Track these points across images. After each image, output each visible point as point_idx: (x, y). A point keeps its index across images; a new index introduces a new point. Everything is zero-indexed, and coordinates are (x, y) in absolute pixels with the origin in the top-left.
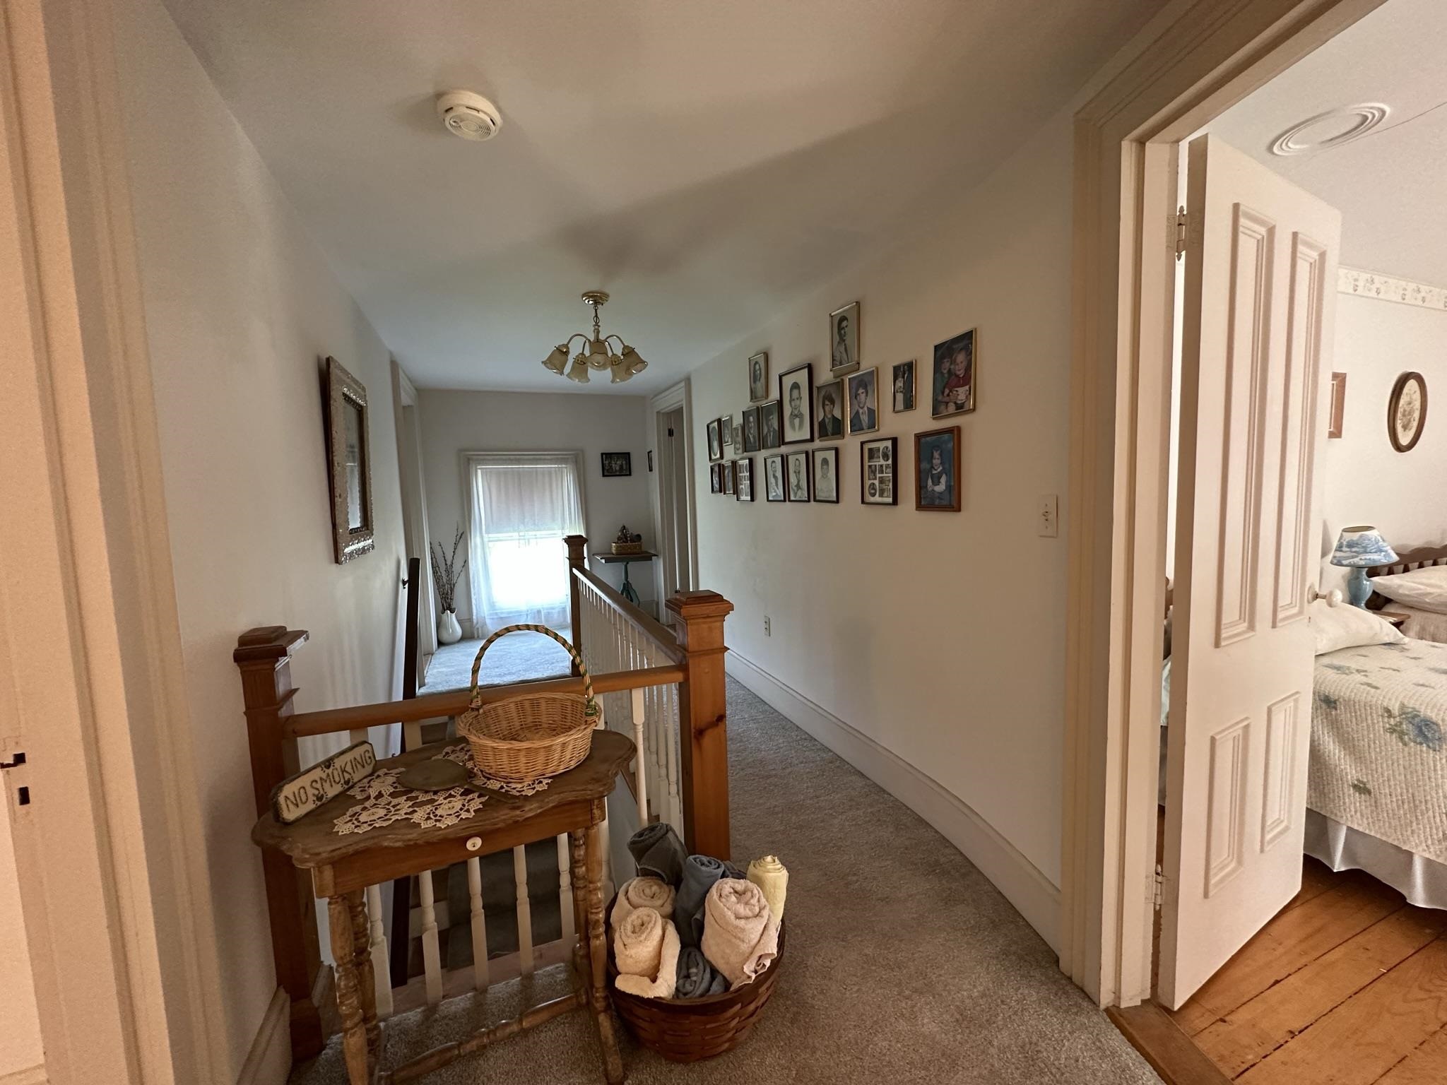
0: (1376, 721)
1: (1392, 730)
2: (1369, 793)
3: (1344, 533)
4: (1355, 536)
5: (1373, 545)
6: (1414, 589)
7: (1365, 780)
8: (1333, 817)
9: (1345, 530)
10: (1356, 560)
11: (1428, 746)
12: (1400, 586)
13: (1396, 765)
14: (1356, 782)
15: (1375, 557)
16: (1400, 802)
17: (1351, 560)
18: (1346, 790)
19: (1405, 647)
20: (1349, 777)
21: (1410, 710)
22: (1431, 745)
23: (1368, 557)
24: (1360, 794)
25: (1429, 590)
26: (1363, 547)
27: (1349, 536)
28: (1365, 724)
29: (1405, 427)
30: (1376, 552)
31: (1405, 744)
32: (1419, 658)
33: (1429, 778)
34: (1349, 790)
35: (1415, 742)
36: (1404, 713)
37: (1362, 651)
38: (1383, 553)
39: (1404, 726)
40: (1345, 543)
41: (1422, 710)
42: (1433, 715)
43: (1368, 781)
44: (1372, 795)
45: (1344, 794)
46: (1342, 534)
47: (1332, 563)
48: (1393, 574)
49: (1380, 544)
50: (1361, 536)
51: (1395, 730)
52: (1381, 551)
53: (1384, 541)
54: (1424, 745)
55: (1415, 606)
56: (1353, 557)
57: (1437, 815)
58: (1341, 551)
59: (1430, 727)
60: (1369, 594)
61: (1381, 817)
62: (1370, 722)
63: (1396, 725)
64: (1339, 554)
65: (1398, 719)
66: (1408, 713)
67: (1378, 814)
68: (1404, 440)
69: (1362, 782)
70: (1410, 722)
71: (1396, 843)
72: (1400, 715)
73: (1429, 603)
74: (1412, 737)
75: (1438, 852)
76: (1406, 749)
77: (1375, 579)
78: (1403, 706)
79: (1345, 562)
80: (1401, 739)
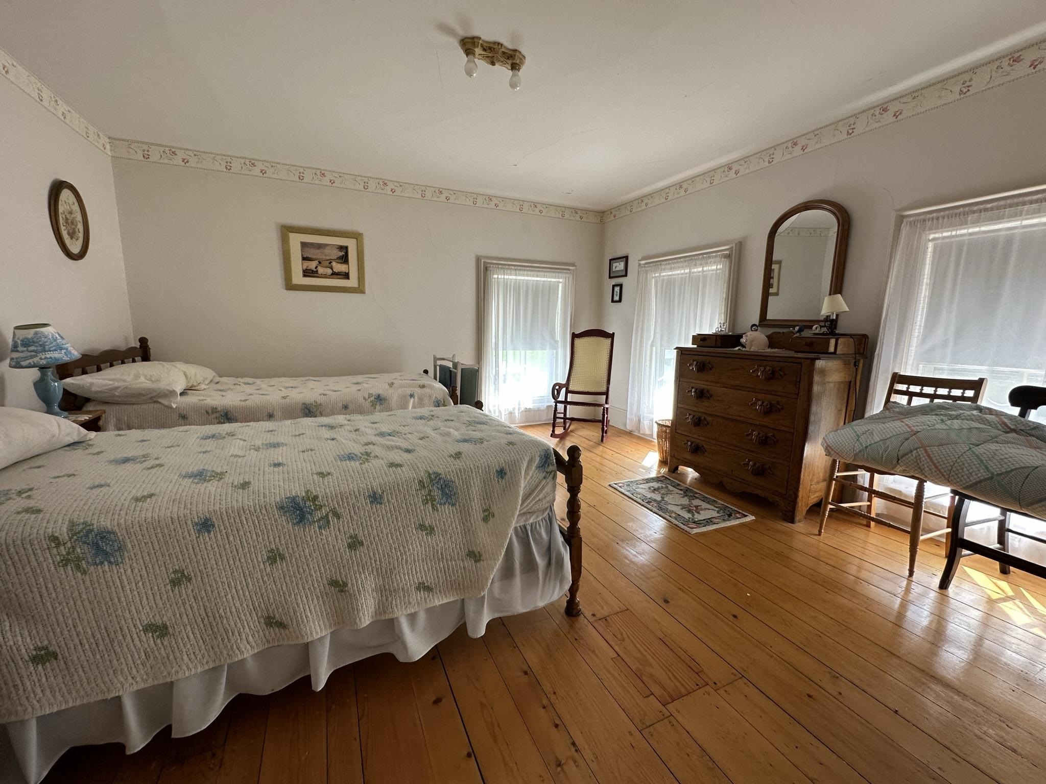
0: (42, 559)
1: (65, 562)
2: (55, 656)
3: (17, 332)
4: (30, 333)
5: (52, 343)
6: (106, 385)
7: (46, 643)
8: (13, 719)
9: (17, 328)
10: (36, 360)
11: (110, 562)
12: (92, 384)
13: (79, 603)
14: (34, 653)
15: (56, 355)
16: (94, 646)
17: (31, 361)
18: (23, 672)
19: (90, 443)
20: (23, 651)
21: (81, 527)
22: (112, 560)
23: (48, 356)
24: (43, 664)
25: (116, 384)
26: (41, 345)
27: (22, 334)
28: (28, 569)
29: (72, 235)
30: (55, 350)
31: (84, 572)
32: (103, 452)
33: (119, 600)
34: (27, 668)
35: (95, 564)
36: (76, 534)
37: (38, 462)
38: (63, 351)
39: (79, 550)
40: (19, 342)
41: (95, 522)
42: (106, 523)
43: (50, 643)
44: (60, 657)
45: (21, 677)
46: (14, 333)
47: (10, 366)
48: (86, 373)
49: (58, 341)
50: (36, 333)
51: (68, 560)
52: (61, 349)
53: (62, 338)
54: (106, 563)
55: (109, 400)
56: (32, 357)
57: (135, 636)
58: (17, 351)
59: (107, 539)
60: (59, 394)
61: (76, 678)
62: (34, 563)
63: (68, 553)
64: (15, 355)
65: (69, 545)
66: (79, 533)
67: (72, 677)
68: (75, 248)
69: (40, 649)
70: (85, 543)
71: (100, 698)
72: (70, 539)
73: (117, 396)
74: (90, 560)
75: (145, 677)
76: (87, 579)
77: (68, 380)
78: (72, 524)
79: (23, 364)
80: (78, 567)
